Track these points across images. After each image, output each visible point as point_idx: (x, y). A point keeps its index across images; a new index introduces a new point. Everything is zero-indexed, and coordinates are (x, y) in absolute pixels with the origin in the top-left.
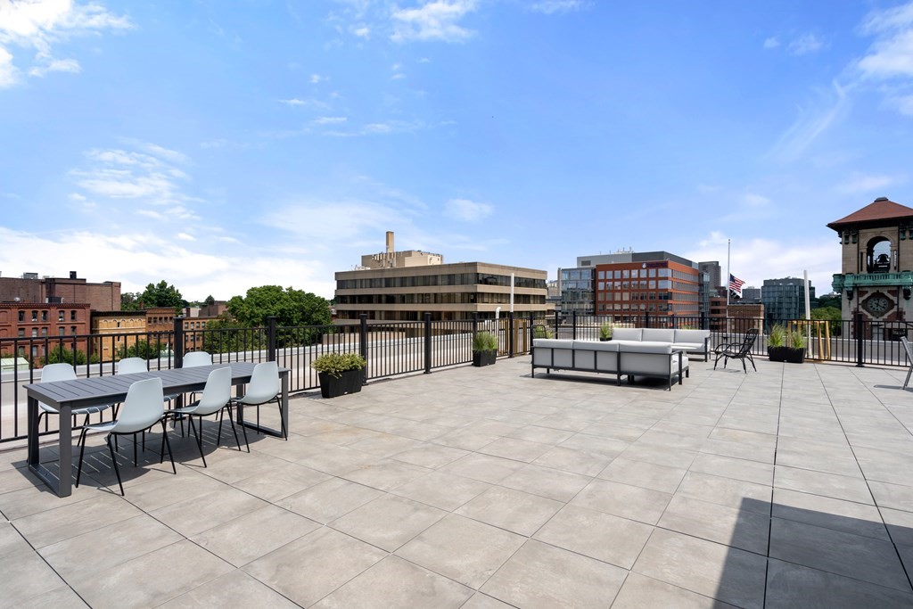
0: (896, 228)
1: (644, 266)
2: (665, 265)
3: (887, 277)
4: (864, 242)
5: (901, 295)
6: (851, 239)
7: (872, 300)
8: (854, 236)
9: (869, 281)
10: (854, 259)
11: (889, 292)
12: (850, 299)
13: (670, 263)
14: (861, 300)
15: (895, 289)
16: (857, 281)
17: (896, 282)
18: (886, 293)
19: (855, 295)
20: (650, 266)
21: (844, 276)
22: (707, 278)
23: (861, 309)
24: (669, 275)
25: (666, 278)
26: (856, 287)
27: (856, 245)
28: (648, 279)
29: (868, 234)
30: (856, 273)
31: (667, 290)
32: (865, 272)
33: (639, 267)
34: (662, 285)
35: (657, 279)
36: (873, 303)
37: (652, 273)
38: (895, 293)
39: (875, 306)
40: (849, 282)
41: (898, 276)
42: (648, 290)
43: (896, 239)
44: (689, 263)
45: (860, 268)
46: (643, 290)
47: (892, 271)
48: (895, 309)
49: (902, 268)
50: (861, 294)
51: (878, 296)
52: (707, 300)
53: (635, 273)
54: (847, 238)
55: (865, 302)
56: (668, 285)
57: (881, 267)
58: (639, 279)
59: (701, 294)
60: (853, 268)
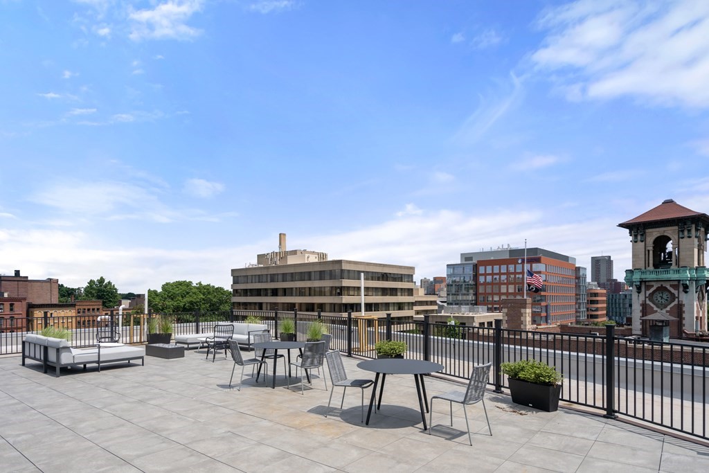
0: (676, 228)
3: (668, 272)
4: (650, 240)
5: (681, 289)
6: (639, 237)
7: (657, 293)
8: (642, 235)
10: (643, 256)
11: (671, 286)
12: (639, 293)
14: (648, 293)
15: (676, 283)
16: (643, 276)
17: (676, 277)
18: (668, 287)
19: (643, 289)
21: (634, 272)
23: (648, 302)
26: (643, 281)
27: (644, 243)
29: (653, 234)
30: (643, 268)
32: (651, 268)
36: (658, 295)
38: (676, 287)
39: (659, 299)
40: (637, 277)
41: (678, 272)
43: (676, 237)
45: (647, 264)
46: (518, 283)
47: (674, 267)
48: (676, 302)
49: (682, 264)
50: (648, 288)
51: (662, 289)
54: (636, 236)
55: (651, 295)
58: (515, 273)
60: (641, 265)
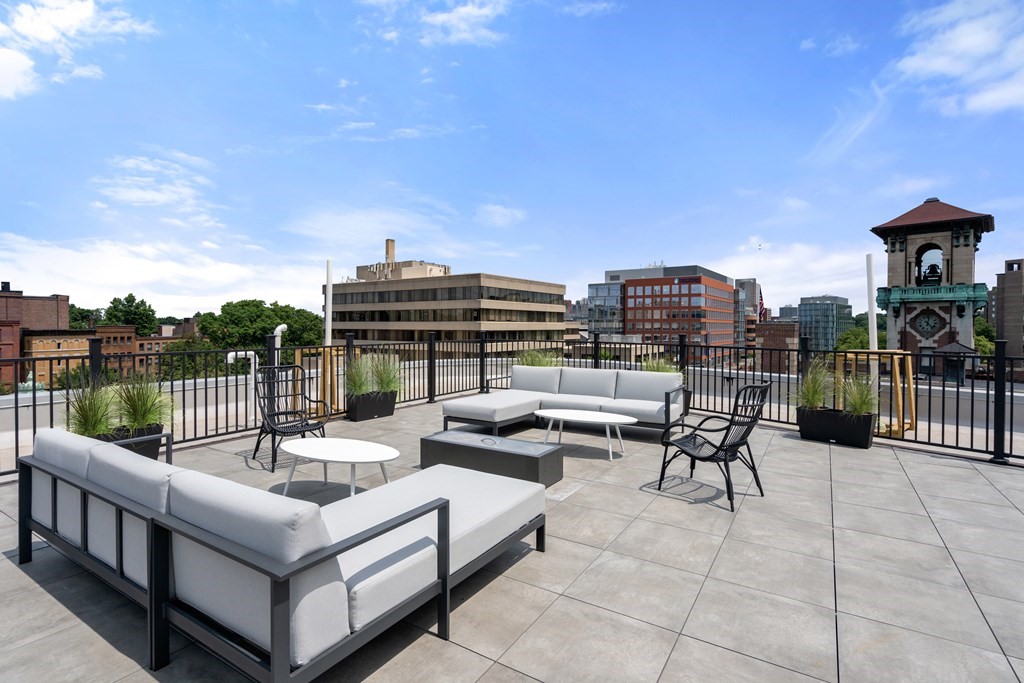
0: (949, 233)
1: (676, 281)
2: (698, 281)
4: (912, 249)
5: (954, 312)
6: (898, 246)
7: (921, 318)
8: (902, 243)
9: (918, 296)
10: (901, 270)
11: (940, 308)
12: (897, 317)
13: (704, 278)
14: (909, 317)
15: (948, 305)
16: (905, 296)
17: (949, 296)
18: (937, 310)
19: (902, 312)
20: (682, 281)
21: (890, 290)
22: (742, 296)
23: (908, 329)
24: (703, 292)
25: (699, 295)
26: (903, 303)
27: (904, 253)
28: (680, 295)
29: (917, 241)
30: (903, 286)
31: (700, 307)
32: (913, 284)
33: (670, 282)
34: (695, 301)
35: (690, 295)
36: (923, 322)
37: (685, 289)
38: (947, 310)
39: (924, 325)
40: (896, 296)
41: (951, 290)
42: (680, 307)
43: (949, 245)
44: (724, 279)
45: (908, 280)
46: (674, 308)
47: (944, 283)
48: (947, 329)
49: (957, 280)
50: (909, 311)
51: (927, 313)
52: (742, 319)
53: (666, 289)
54: (893, 244)
55: (913, 320)
56: (702, 302)
57: (932, 278)
58: (671, 295)
59: (736, 311)
60: (900, 281)
